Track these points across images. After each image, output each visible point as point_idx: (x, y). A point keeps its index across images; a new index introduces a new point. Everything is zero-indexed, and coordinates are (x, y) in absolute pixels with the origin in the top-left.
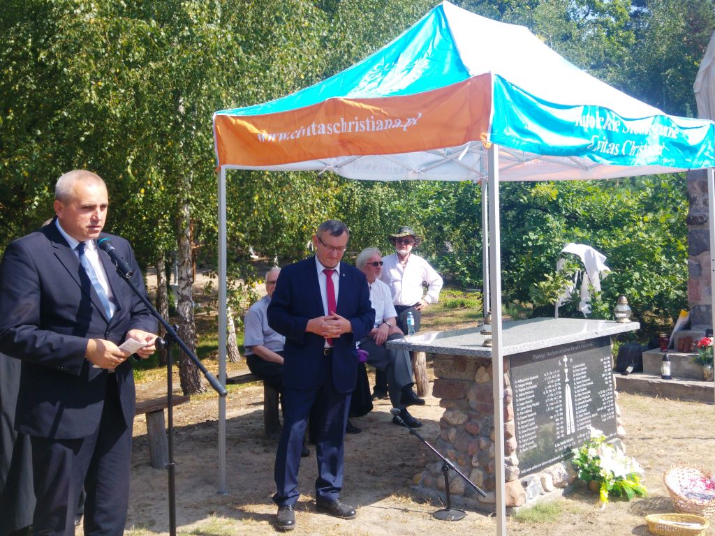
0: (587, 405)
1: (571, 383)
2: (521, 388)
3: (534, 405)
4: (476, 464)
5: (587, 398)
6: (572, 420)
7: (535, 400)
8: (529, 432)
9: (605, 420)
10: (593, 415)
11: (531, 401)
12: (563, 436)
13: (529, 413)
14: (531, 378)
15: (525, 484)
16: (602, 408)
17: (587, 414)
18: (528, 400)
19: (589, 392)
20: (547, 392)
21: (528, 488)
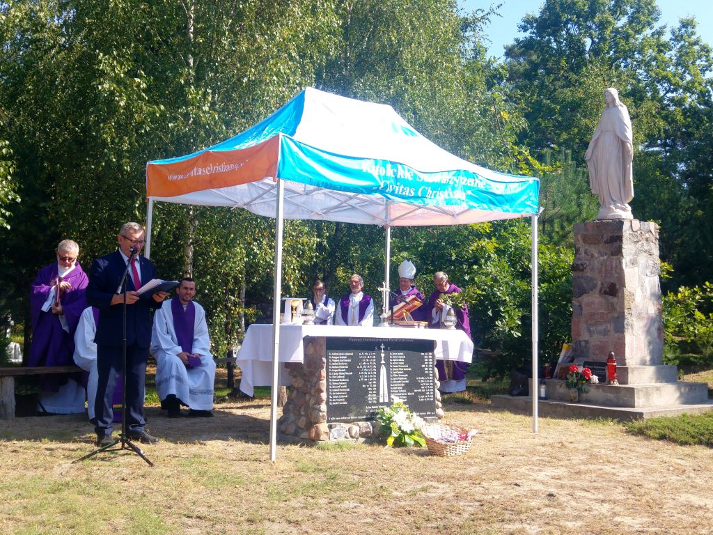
0: (403, 385)
1: (387, 365)
2: (335, 359)
3: (347, 373)
4: (303, 413)
5: (404, 379)
6: (386, 392)
7: (347, 370)
8: (340, 392)
9: (422, 400)
10: (409, 394)
11: (344, 370)
12: (375, 402)
13: (342, 378)
14: (346, 354)
15: (330, 427)
16: (420, 391)
17: (402, 391)
18: (341, 369)
19: (407, 375)
20: (361, 367)
21: (333, 430)
